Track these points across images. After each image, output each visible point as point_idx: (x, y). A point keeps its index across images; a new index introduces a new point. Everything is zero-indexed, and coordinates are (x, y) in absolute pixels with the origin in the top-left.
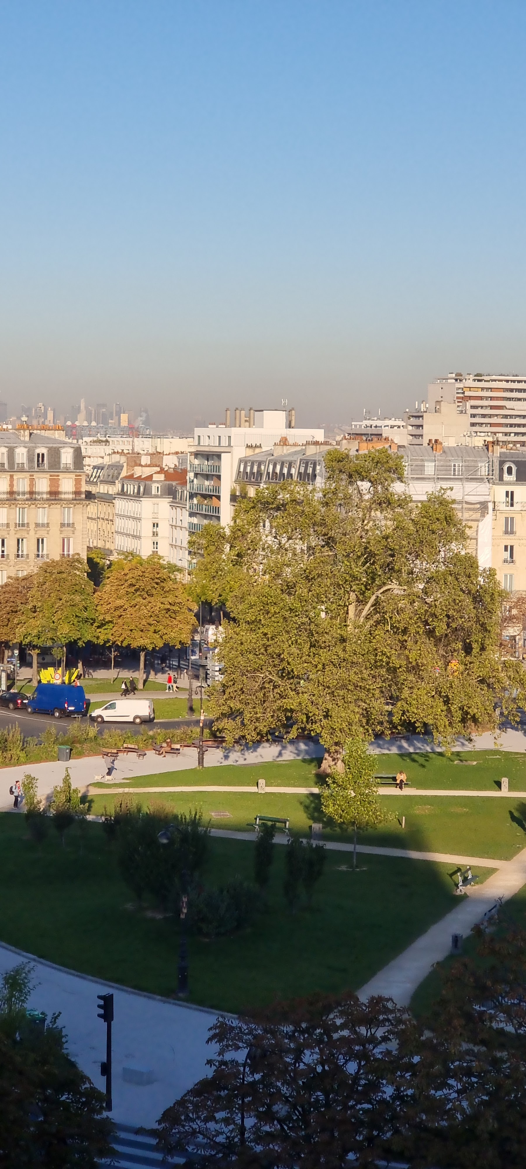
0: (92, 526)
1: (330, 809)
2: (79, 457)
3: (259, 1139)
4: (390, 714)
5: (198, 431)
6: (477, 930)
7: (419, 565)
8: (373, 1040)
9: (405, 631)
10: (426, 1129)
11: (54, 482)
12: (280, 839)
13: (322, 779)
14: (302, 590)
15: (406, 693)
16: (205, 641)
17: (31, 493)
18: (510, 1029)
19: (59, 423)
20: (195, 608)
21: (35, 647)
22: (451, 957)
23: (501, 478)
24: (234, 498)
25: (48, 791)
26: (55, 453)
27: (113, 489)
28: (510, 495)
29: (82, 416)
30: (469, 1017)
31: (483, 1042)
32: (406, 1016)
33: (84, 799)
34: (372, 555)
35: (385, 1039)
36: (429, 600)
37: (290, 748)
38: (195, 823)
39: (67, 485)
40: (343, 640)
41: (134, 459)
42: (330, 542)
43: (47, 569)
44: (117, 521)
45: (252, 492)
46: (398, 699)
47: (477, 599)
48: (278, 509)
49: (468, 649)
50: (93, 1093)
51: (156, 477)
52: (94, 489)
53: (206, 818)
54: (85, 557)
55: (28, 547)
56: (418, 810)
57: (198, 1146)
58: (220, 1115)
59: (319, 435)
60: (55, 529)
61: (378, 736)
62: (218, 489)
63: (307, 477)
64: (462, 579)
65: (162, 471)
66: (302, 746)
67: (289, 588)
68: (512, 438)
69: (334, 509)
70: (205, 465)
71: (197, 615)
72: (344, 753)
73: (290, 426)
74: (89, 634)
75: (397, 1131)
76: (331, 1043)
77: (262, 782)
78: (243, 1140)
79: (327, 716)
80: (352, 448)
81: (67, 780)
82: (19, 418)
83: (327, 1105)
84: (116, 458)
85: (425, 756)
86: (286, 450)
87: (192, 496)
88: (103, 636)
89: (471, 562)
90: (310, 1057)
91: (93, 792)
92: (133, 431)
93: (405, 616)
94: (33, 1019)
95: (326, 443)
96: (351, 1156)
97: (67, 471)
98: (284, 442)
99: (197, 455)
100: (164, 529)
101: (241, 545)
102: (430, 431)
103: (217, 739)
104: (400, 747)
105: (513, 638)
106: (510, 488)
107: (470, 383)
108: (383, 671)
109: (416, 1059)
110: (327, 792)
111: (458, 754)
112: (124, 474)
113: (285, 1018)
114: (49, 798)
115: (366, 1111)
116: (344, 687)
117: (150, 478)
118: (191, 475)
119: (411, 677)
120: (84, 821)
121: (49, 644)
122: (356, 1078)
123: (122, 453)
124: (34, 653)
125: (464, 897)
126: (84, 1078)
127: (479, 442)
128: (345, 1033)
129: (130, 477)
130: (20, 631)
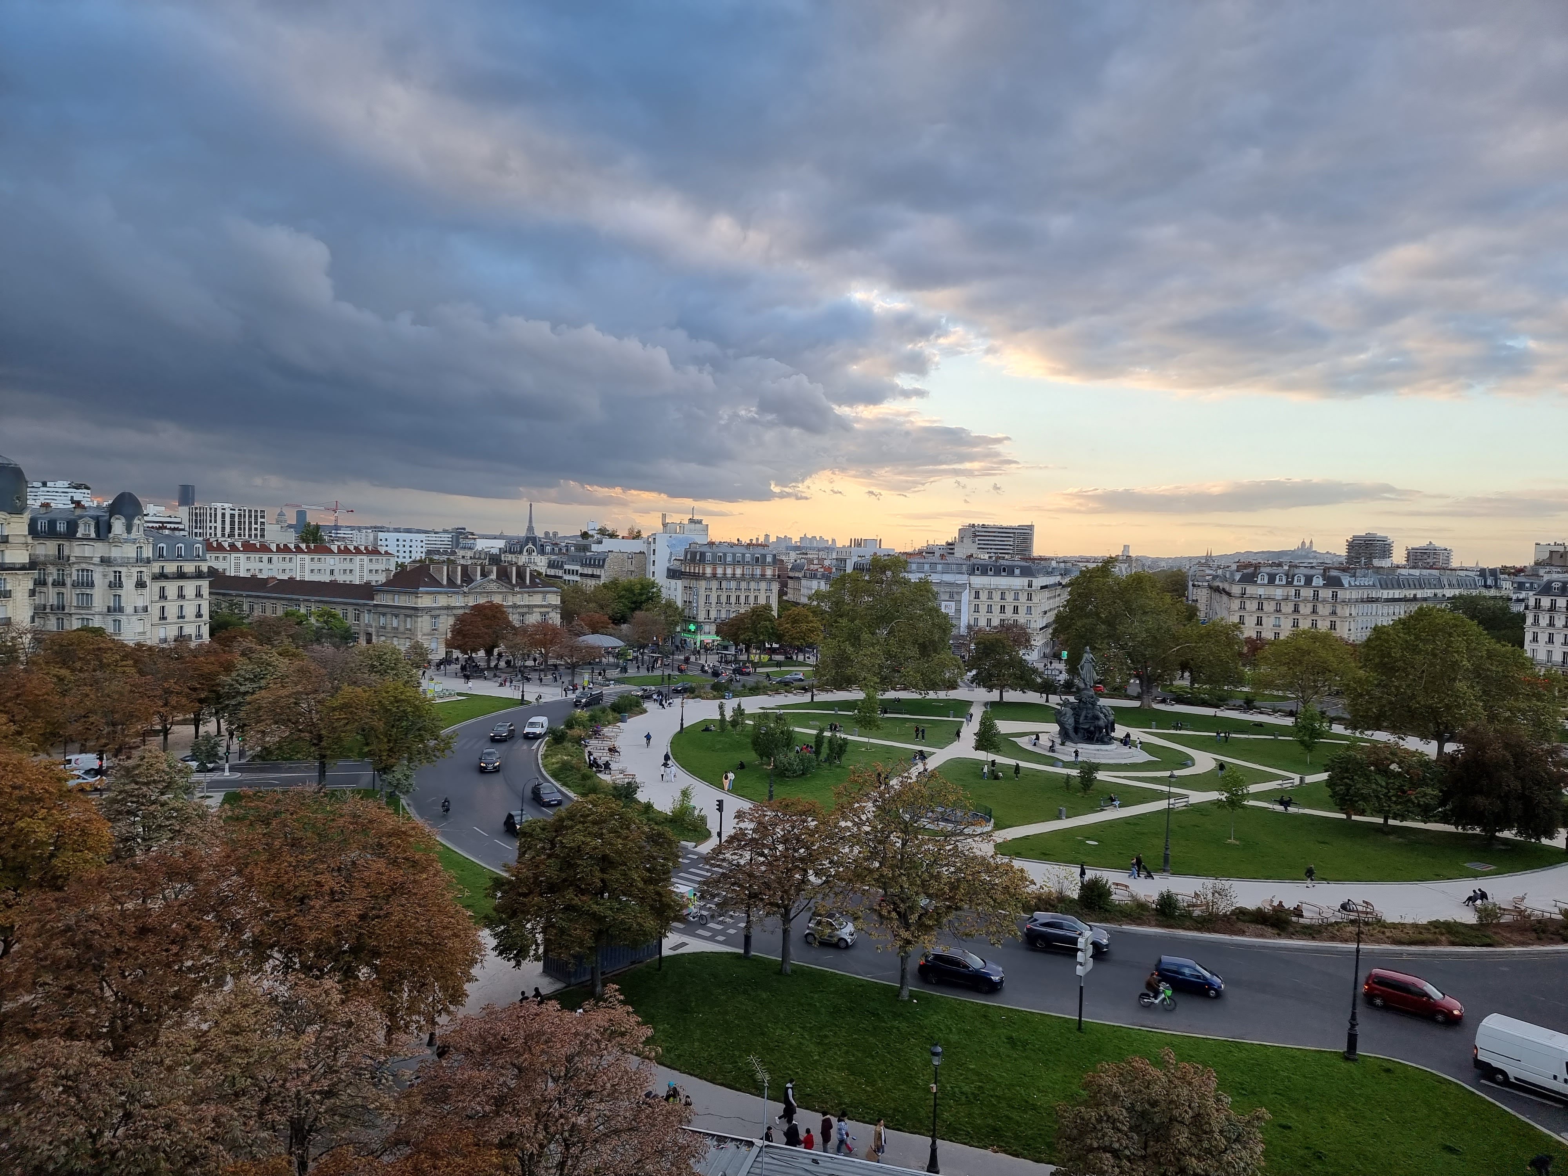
2: (775, 559)
11: (763, 570)
17: (753, 575)
23: (973, 573)
26: (764, 557)
28: (978, 581)
39: (769, 572)
51: (819, 570)
55: (752, 600)
60: (763, 592)
65: (822, 567)
70: (840, 565)
97: (769, 565)
99: (837, 560)
106: (977, 578)
117: (817, 570)
118: (834, 569)
130: (742, 637)
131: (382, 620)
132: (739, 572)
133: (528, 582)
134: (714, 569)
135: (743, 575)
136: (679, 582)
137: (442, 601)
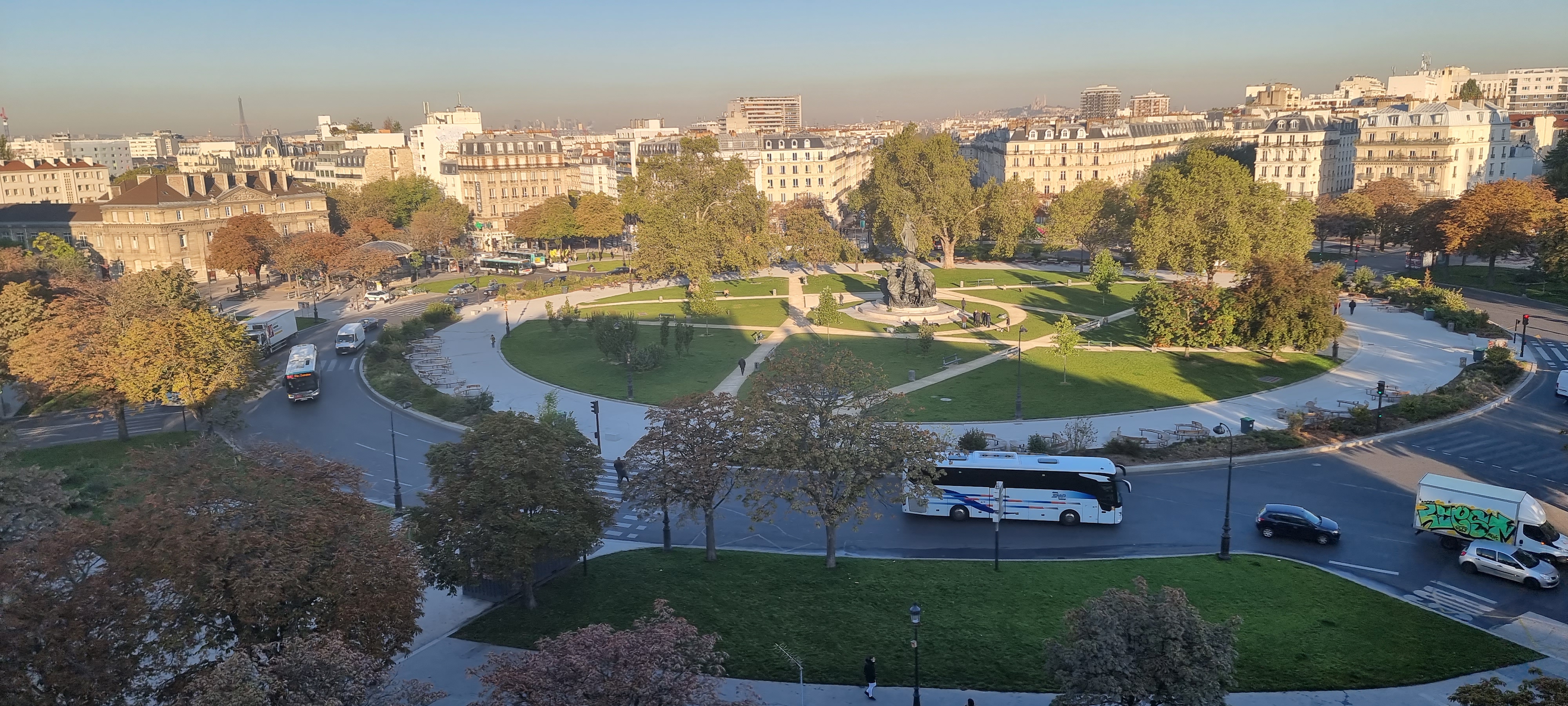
0: (569, 179)
1: (694, 308)
2: (560, 145)
3: (672, 461)
4: (720, 263)
5: (618, 131)
6: (767, 359)
7: (728, 192)
8: (721, 412)
9: (724, 223)
10: (748, 450)
11: (548, 159)
12: (672, 324)
13: (689, 295)
14: (674, 206)
15: (726, 252)
16: (628, 232)
17: (538, 164)
18: (784, 403)
19: (548, 130)
20: (623, 217)
21: (546, 240)
22: (754, 372)
23: (765, 148)
24: (637, 164)
25: (558, 308)
26: (548, 144)
27: (579, 161)
28: (769, 156)
29: (559, 125)
30: (765, 398)
31: (772, 410)
32: (736, 400)
33: (576, 311)
34: (706, 187)
35: (727, 411)
36: (734, 208)
37: (673, 281)
38: (630, 319)
39: (555, 160)
40: (695, 229)
41: (587, 146)
42: (685, 182)
43: (549, 201)
44: (581, 176)
45: (646, 160)
46: (723, 255)
47: (757, 206)
48: (659, 168)
49: (754, 230)
50: (592, 447)
51: (599, 155)
52: (569, 162)
53: (635, 316)
54: (567, 194)
55: (538, 191)
56: (735, 307)
57: (643, 466)
58: (652, 452)
59: (676, 131)
60: (551, 182)
61: (714, 273)
62: (629, 159)
63: (672, 152)
64: (749, 197)
65: (601, 152)
66: (678, 280)
67: (668, 205)
68: (769, 128)
69: (686, 167)
70: (622, 148)
71: (624, 220)
72: (699, 282)
73: (662, 127)
74: (572, 232)
75: (735, 452)
76: (703, 415)
77: (661, 297)
78: (664, 462)
79: (689, 265)
80: (693, 136)
81: (567, 302)
82: (528, 127)
83: (702, 443)
84: (578, 146)
85: (736, 281)
86: (661, 139)
87: (617, 164)
88: (580, 232)
89: (753, 188)
90: (693, 422)
91: (580, 307)
92: (585, 133)
93: (723, 216)
94: (561, 416)
95: (680, 135)
96: (715, 465)
97: (554, 153)
98: (660, 135)
99: (618, 143)
100: (605, 180)
101: (643, 186)
102: (730, 126)
103: (638, 278)
104: (724, 278)
105: (774, 224)
106: (769, 152)
107: (747, 102)
108: (715, 243)
109: (742, 419)
110: (692, 301)
111: (752, 279)
112: (583, 153)
113: (680, 405)
114: (558, 311)
115: (720, 444)
116: (696, 251)
117: (596, 155)
118: (616, 153)
119: (728, 245)
120: (577, 321)
121: (553, 238)
122: (715, 430)
123: (581, 143)
124: (546, 243)
125: (760, 345)
126: (587, 440)
127: (753, 131)
128: (709, 410)
129: (586, 155)
130: (538, 232)
131: (118, 243)
132: (522, 161)
133: (285, 188)
134: (495, 160)
135: (527, 165)
136: (457, 177)
137: (188, 215)
